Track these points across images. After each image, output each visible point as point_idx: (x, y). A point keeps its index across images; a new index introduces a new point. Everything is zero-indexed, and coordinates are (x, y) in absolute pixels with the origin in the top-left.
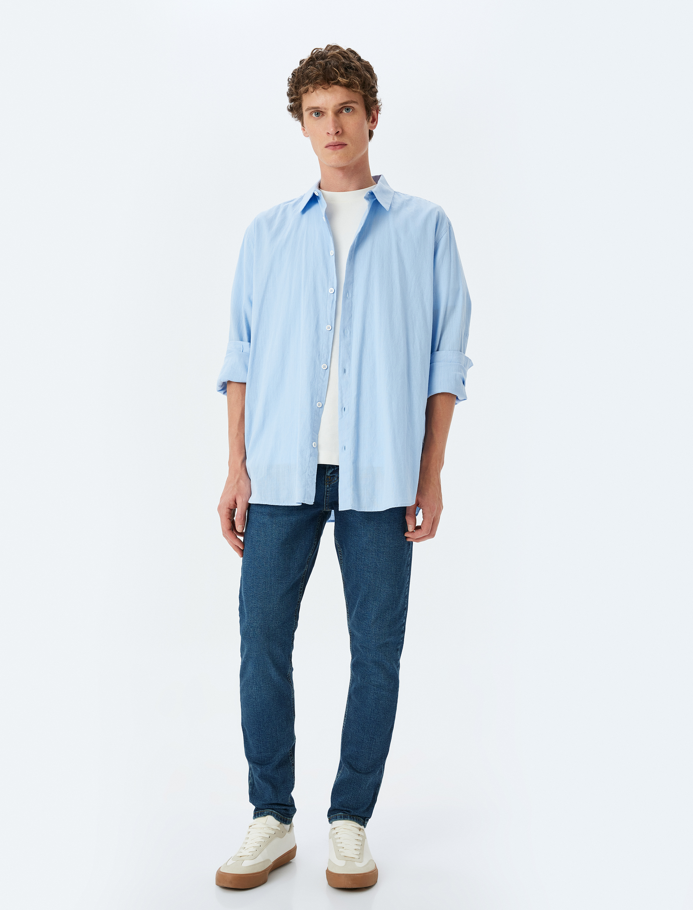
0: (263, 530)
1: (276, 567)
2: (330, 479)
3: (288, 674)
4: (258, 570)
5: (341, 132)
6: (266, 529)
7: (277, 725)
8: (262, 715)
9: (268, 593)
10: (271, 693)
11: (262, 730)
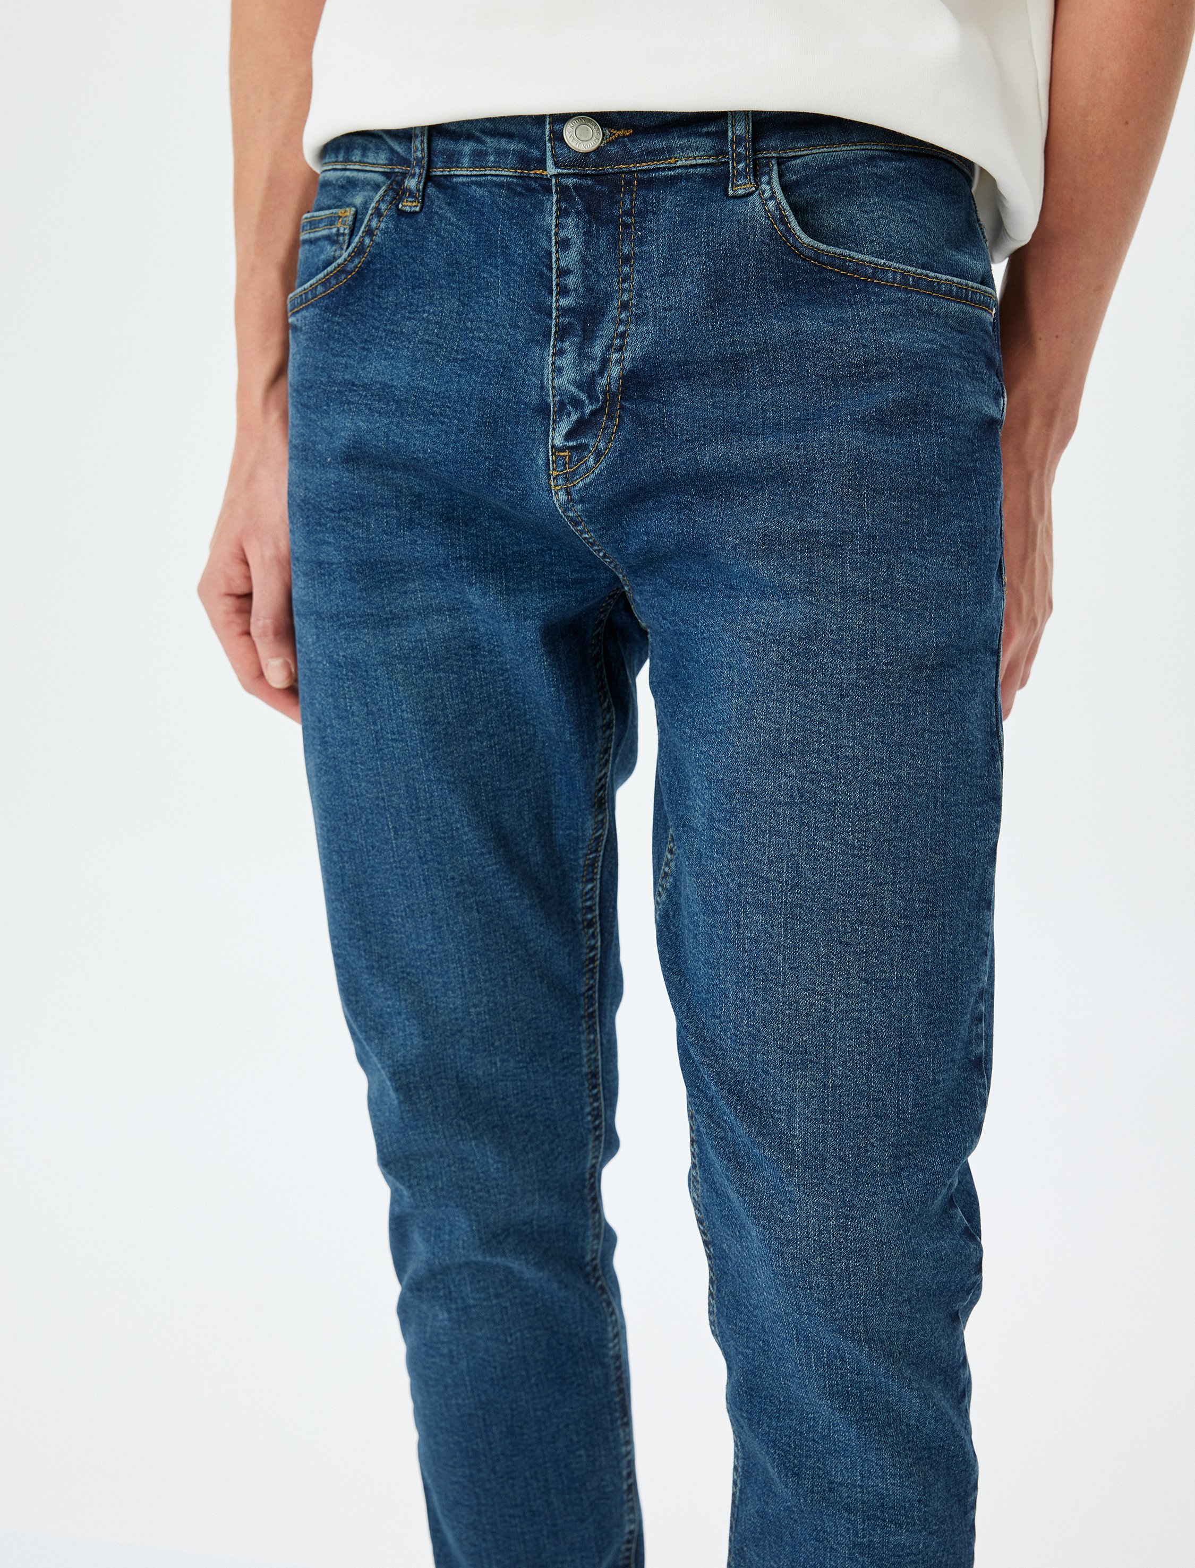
0: (356, 691)
1: (441, 842)
2: (570, 461)
3: (588, 1258)
4: (372, 862)
6: (367, 689)
7: (546, 1463)
8: (481, 1424)
9: (433, 953)
10: (511, 1335)
11: (487, 1486)
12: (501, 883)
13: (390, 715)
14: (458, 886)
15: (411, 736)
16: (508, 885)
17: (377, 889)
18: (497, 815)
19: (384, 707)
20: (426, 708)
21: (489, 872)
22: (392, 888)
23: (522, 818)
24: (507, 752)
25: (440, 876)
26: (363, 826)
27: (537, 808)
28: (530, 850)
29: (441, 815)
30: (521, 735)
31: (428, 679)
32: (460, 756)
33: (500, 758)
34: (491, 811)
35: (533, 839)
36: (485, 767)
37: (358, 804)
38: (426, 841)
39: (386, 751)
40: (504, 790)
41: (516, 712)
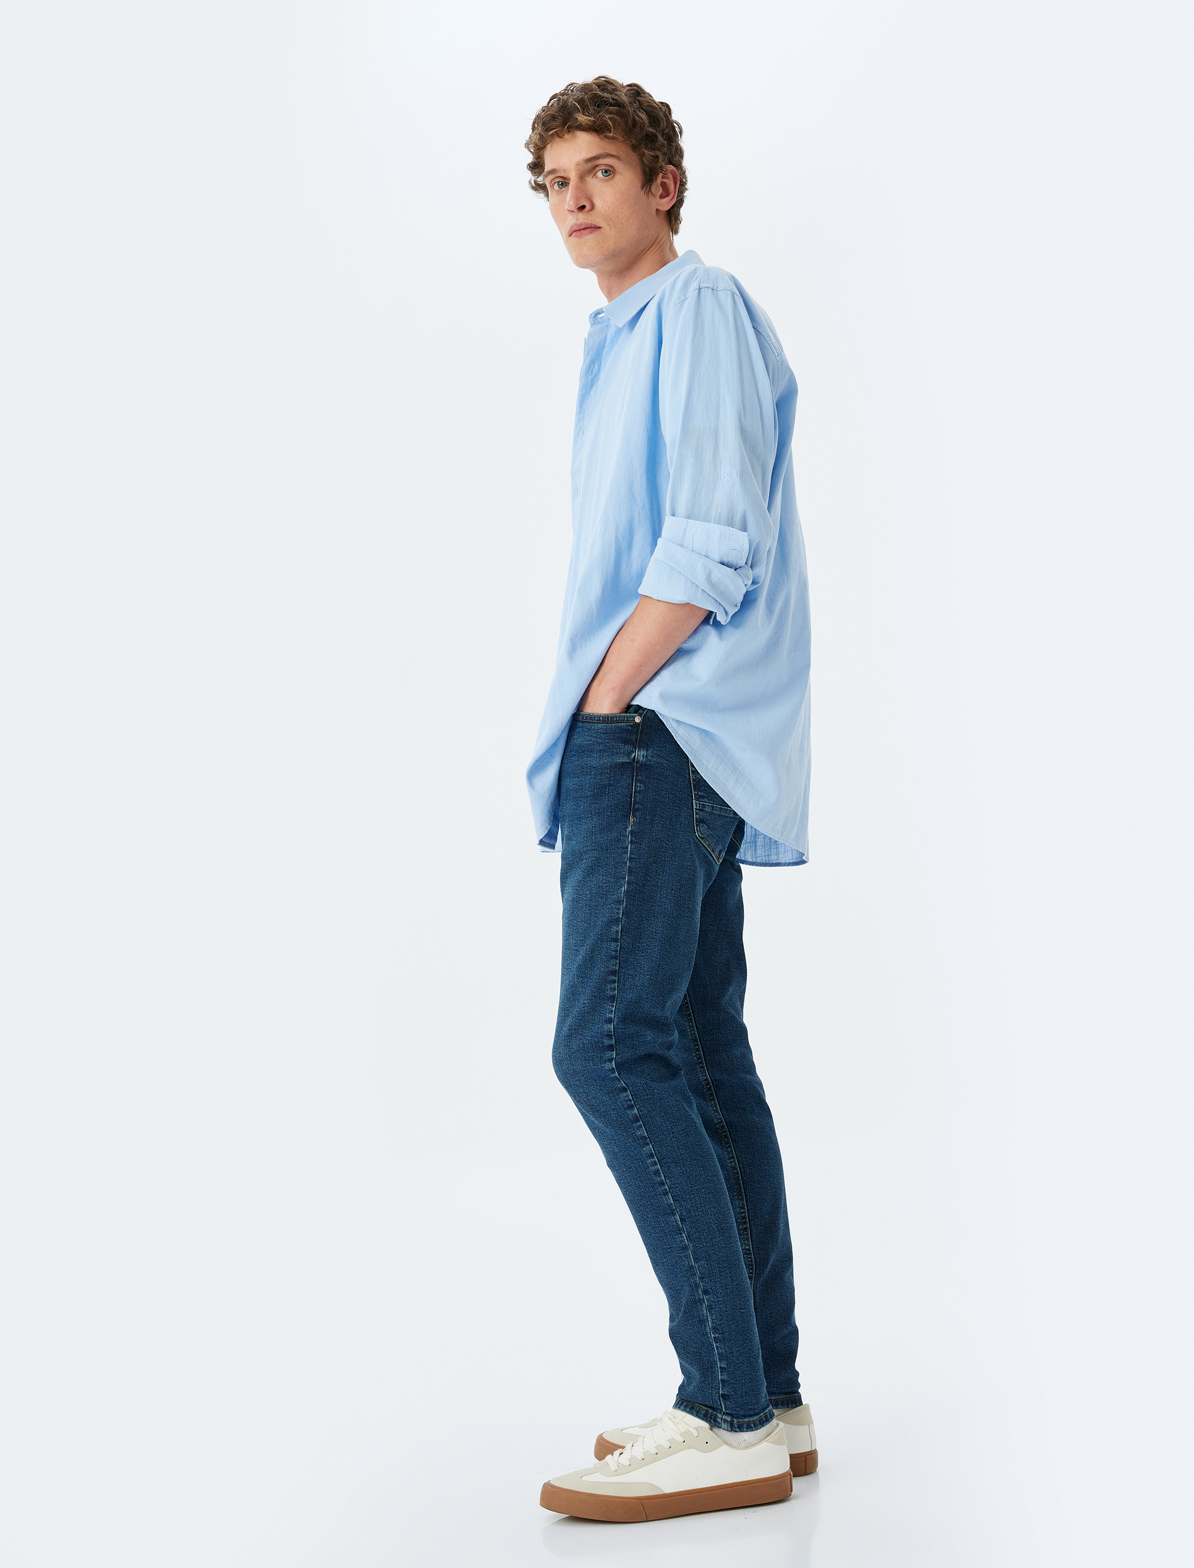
5: (588, 207)
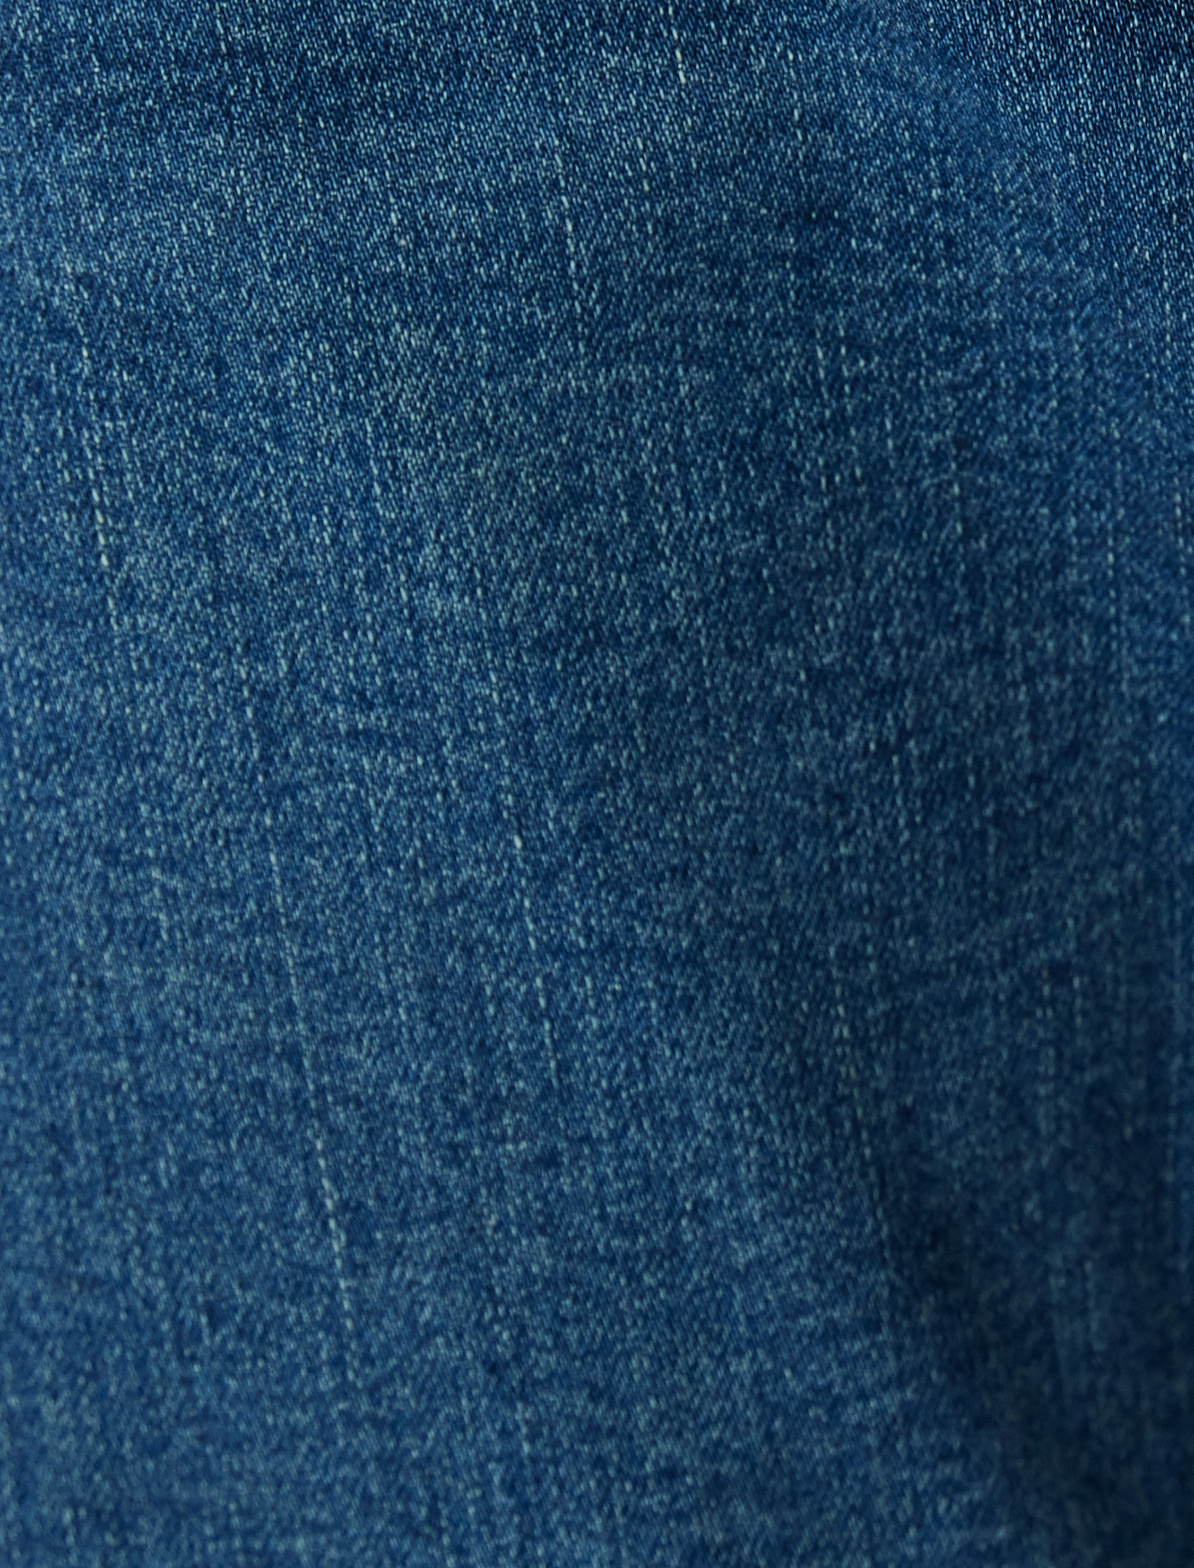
12: (923, 1481)
13: (346, 600)
14: (697, 1508)
15: (462, 713)
16: (960, 1488)
17: (226, 1532)
18: (906, 1114)
19: (313, 561)
20: (550, 557)
21: (861, 1428)
22: (316, 1528)
23: (1025, 1120)
24: (960, 772)
25: (600, 1462)
26: (163, 1198)
27: (1097, 1059)
28: (1057, 1282)
29: (617, 1136)
30: (1030, 676)
31: (561, 400)
32: (723, 812)
33: (928, 810)
34: (879, 1096)
35: (1072, 1225)
36: (853, 860)
37: (139, 1085)
38: (528, 1278)
39: (317, 796)
40: (942, 976)
41: (1012, 556)
